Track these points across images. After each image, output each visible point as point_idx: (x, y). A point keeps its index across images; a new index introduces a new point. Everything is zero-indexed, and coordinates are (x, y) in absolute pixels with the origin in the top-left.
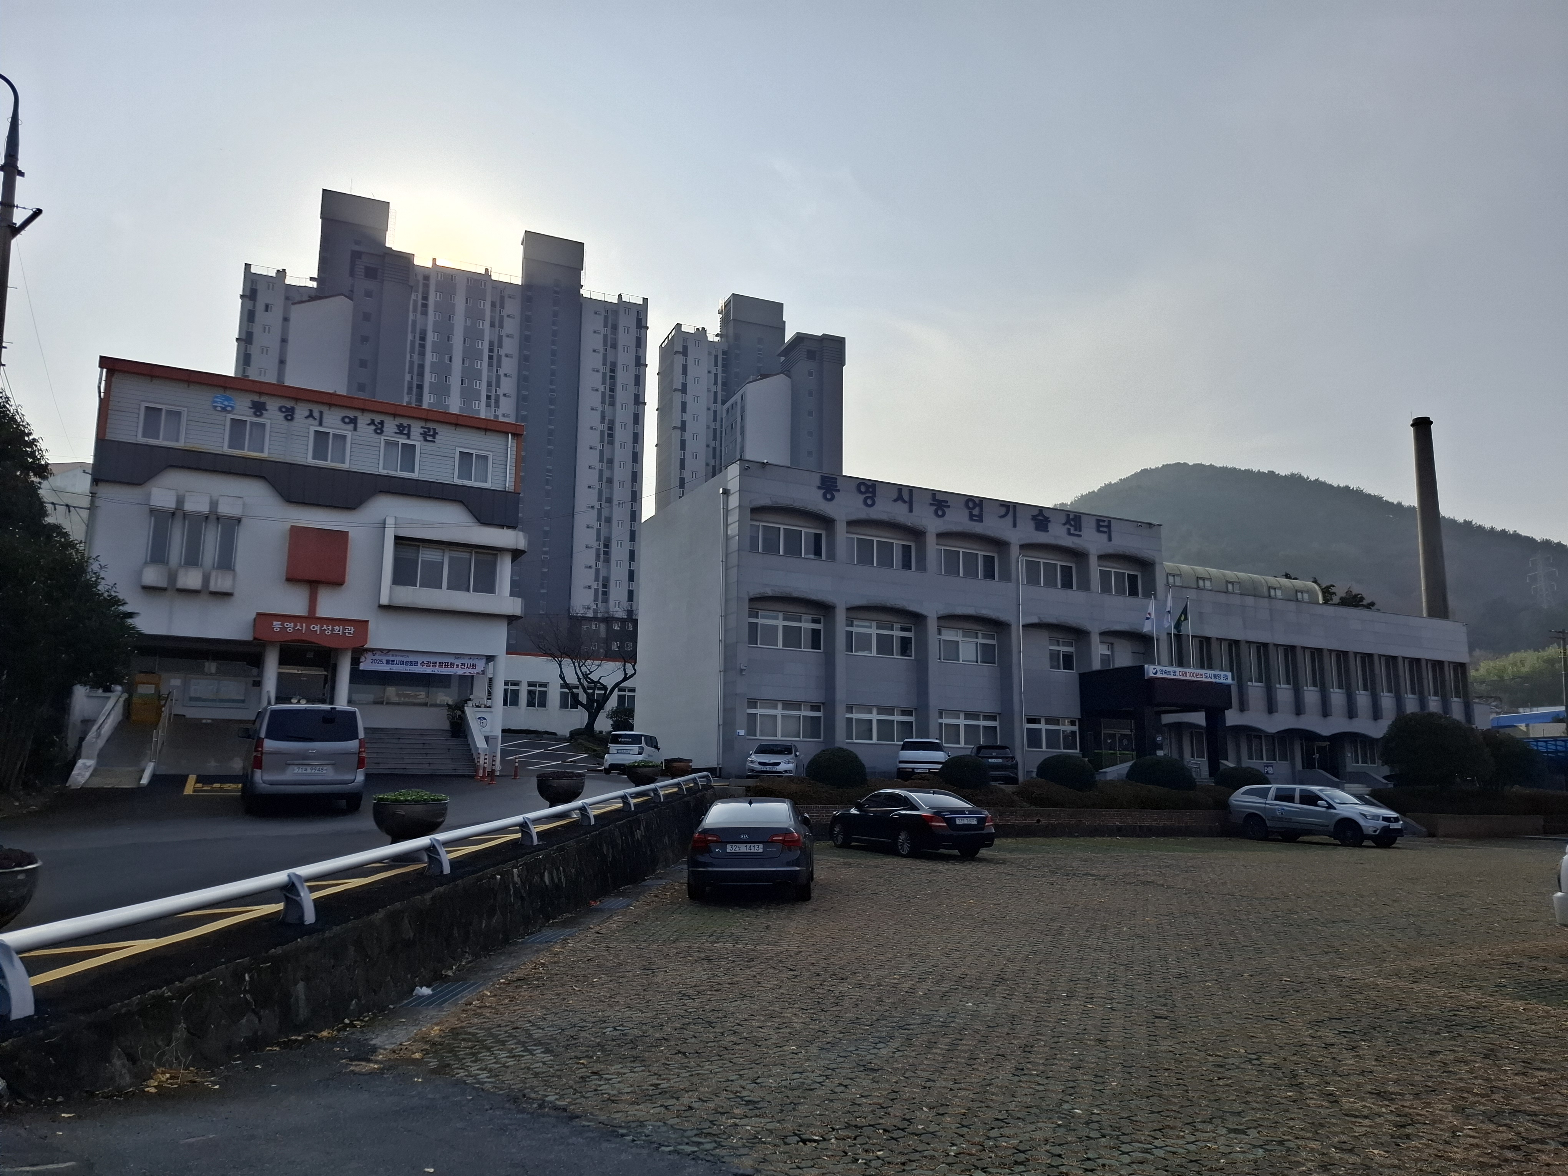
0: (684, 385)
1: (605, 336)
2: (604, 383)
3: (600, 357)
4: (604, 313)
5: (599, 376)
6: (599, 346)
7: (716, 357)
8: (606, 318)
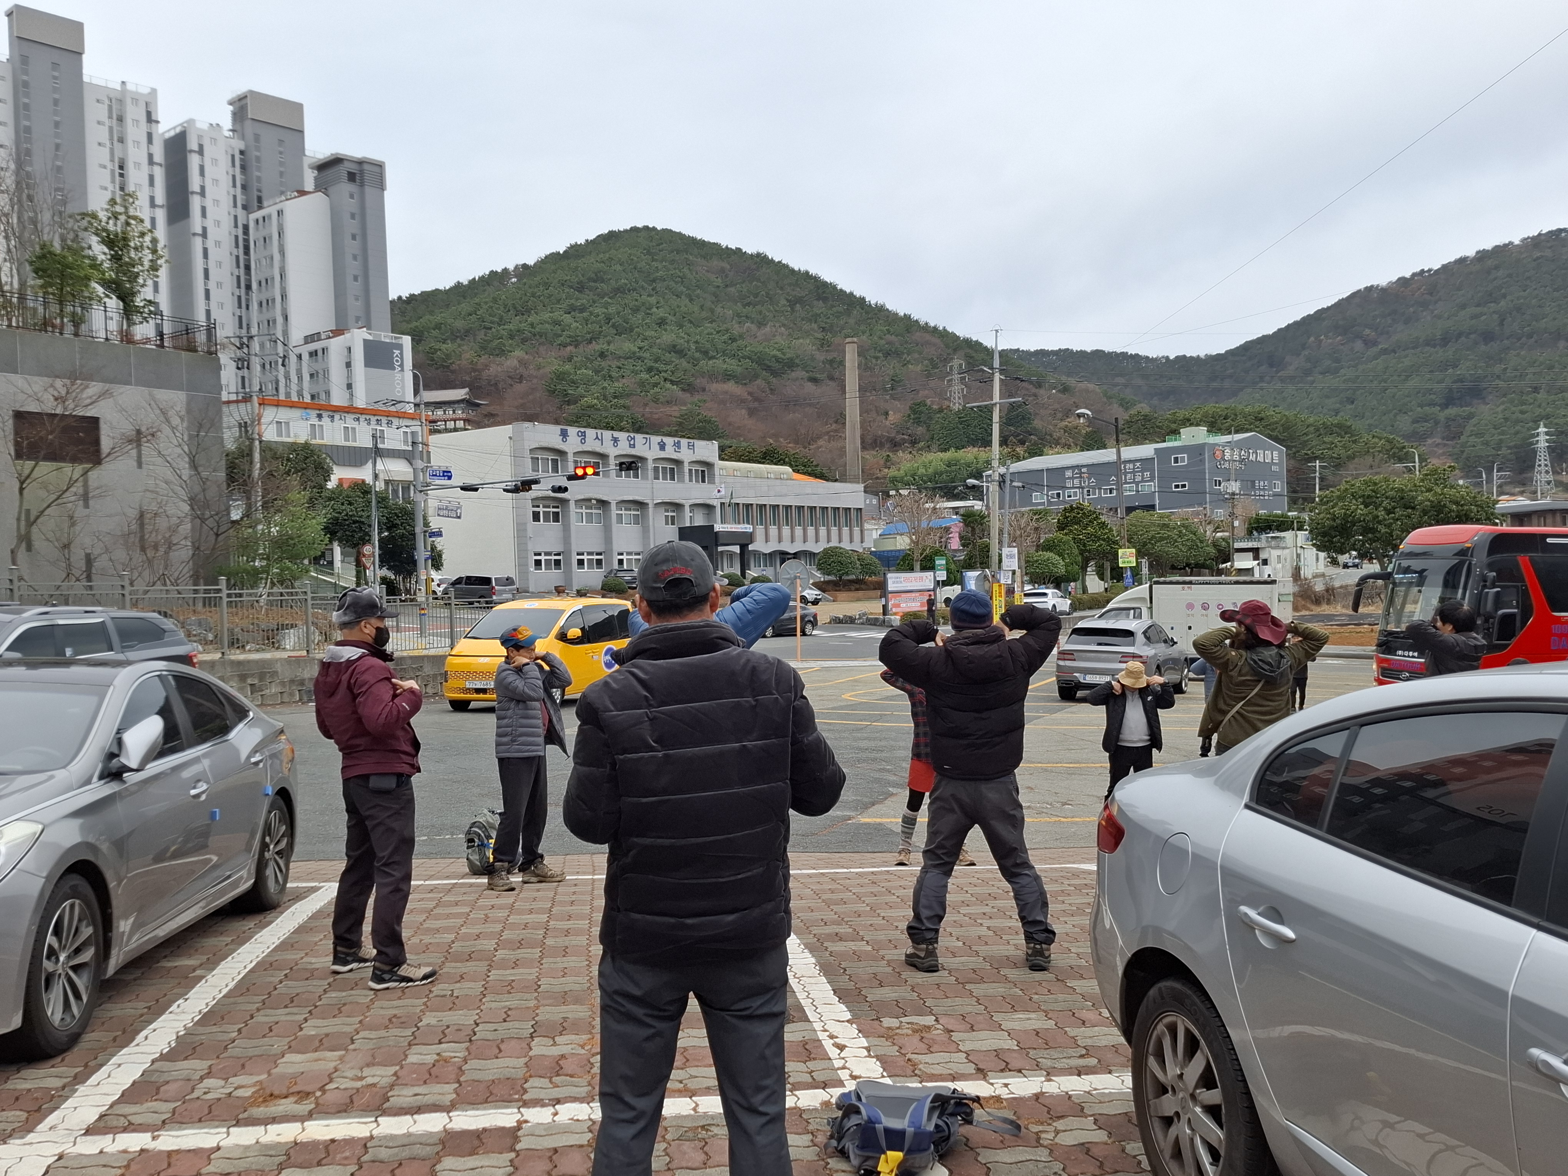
0: (203, 188)
1: (111, 129)
2: (113, 181)
3: (106, 151)
4: (107, 102)
5: (107, 173)
6: (104, 136)
7: (233, 156)
8: (110, 108)
